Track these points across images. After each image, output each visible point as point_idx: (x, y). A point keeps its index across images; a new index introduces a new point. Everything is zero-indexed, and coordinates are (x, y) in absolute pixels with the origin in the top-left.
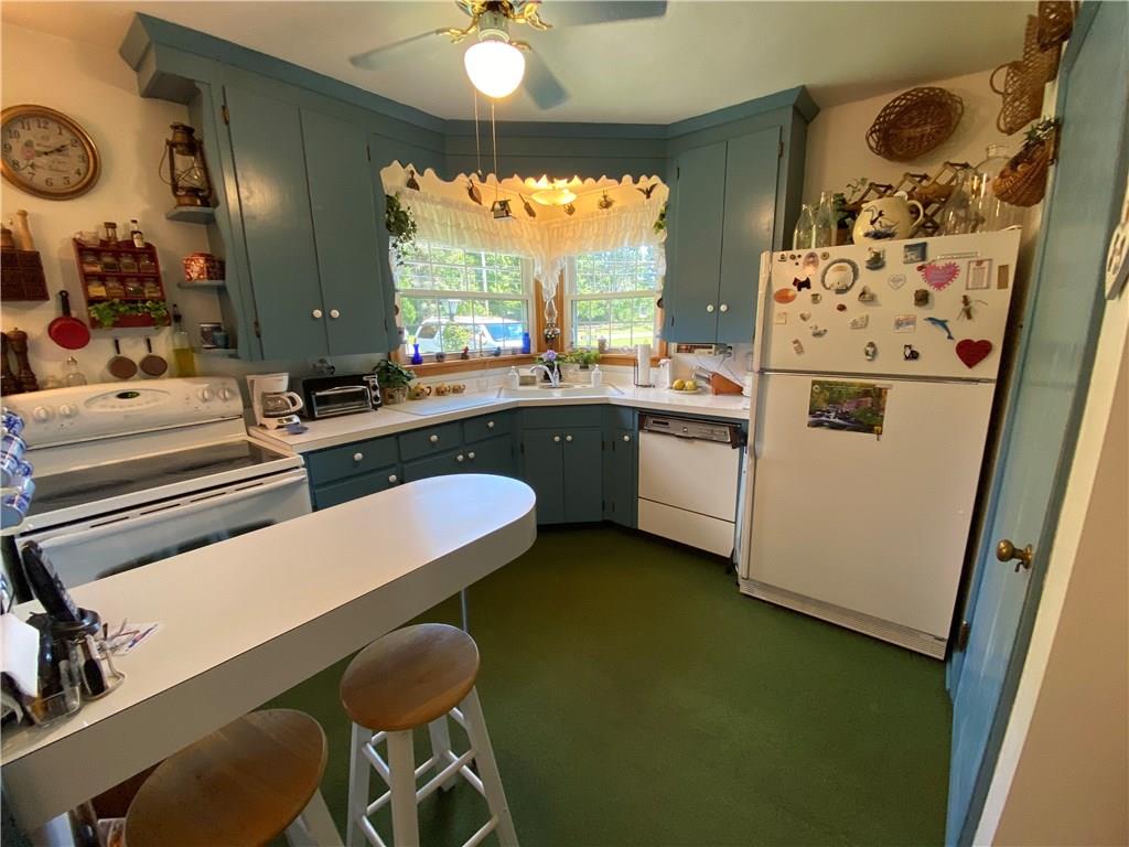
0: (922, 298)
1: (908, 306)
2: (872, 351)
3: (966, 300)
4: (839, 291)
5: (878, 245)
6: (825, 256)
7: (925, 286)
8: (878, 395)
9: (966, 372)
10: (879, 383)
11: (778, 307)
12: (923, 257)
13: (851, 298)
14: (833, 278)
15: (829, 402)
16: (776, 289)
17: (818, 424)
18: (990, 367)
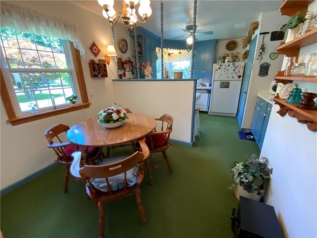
0: (234, 70)
1: (233, 71)
2: (228, 77)
3: (239, 70)
4: (224, 69)
5: (229, 63)
6: (223, 64)
7: (234, 69)
8: (229, 83)
9: (239, 79)
10: (229, 81)
11: (216, 71)
12: (234, 65)
13: (226, 70)
14: (223, 67)
15: (223, 84)
16: (216, 69)
17: (221, 88)
18: (241, 78)
